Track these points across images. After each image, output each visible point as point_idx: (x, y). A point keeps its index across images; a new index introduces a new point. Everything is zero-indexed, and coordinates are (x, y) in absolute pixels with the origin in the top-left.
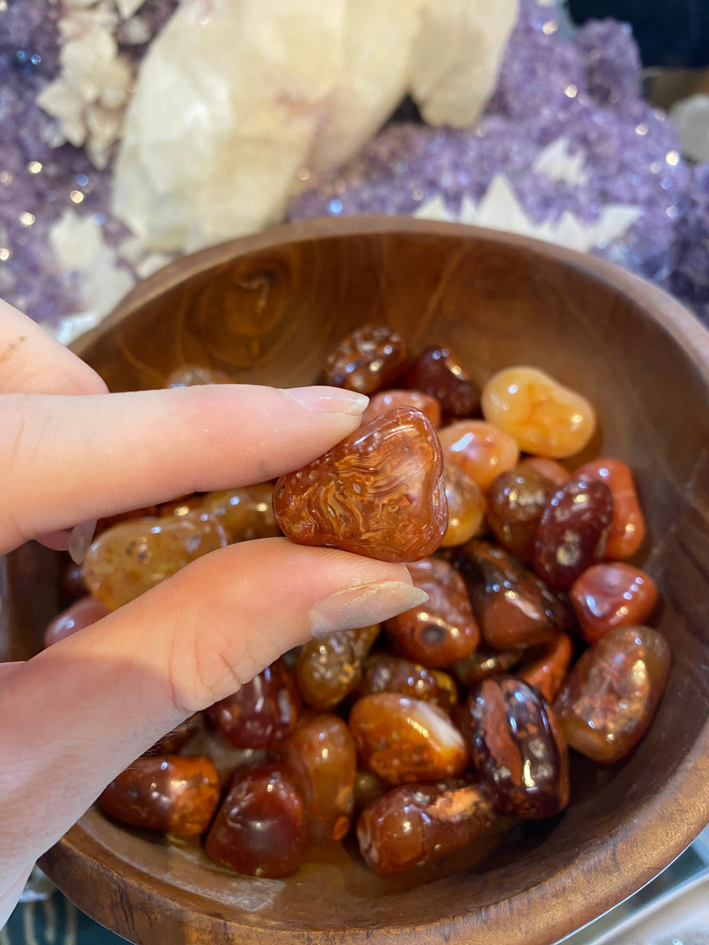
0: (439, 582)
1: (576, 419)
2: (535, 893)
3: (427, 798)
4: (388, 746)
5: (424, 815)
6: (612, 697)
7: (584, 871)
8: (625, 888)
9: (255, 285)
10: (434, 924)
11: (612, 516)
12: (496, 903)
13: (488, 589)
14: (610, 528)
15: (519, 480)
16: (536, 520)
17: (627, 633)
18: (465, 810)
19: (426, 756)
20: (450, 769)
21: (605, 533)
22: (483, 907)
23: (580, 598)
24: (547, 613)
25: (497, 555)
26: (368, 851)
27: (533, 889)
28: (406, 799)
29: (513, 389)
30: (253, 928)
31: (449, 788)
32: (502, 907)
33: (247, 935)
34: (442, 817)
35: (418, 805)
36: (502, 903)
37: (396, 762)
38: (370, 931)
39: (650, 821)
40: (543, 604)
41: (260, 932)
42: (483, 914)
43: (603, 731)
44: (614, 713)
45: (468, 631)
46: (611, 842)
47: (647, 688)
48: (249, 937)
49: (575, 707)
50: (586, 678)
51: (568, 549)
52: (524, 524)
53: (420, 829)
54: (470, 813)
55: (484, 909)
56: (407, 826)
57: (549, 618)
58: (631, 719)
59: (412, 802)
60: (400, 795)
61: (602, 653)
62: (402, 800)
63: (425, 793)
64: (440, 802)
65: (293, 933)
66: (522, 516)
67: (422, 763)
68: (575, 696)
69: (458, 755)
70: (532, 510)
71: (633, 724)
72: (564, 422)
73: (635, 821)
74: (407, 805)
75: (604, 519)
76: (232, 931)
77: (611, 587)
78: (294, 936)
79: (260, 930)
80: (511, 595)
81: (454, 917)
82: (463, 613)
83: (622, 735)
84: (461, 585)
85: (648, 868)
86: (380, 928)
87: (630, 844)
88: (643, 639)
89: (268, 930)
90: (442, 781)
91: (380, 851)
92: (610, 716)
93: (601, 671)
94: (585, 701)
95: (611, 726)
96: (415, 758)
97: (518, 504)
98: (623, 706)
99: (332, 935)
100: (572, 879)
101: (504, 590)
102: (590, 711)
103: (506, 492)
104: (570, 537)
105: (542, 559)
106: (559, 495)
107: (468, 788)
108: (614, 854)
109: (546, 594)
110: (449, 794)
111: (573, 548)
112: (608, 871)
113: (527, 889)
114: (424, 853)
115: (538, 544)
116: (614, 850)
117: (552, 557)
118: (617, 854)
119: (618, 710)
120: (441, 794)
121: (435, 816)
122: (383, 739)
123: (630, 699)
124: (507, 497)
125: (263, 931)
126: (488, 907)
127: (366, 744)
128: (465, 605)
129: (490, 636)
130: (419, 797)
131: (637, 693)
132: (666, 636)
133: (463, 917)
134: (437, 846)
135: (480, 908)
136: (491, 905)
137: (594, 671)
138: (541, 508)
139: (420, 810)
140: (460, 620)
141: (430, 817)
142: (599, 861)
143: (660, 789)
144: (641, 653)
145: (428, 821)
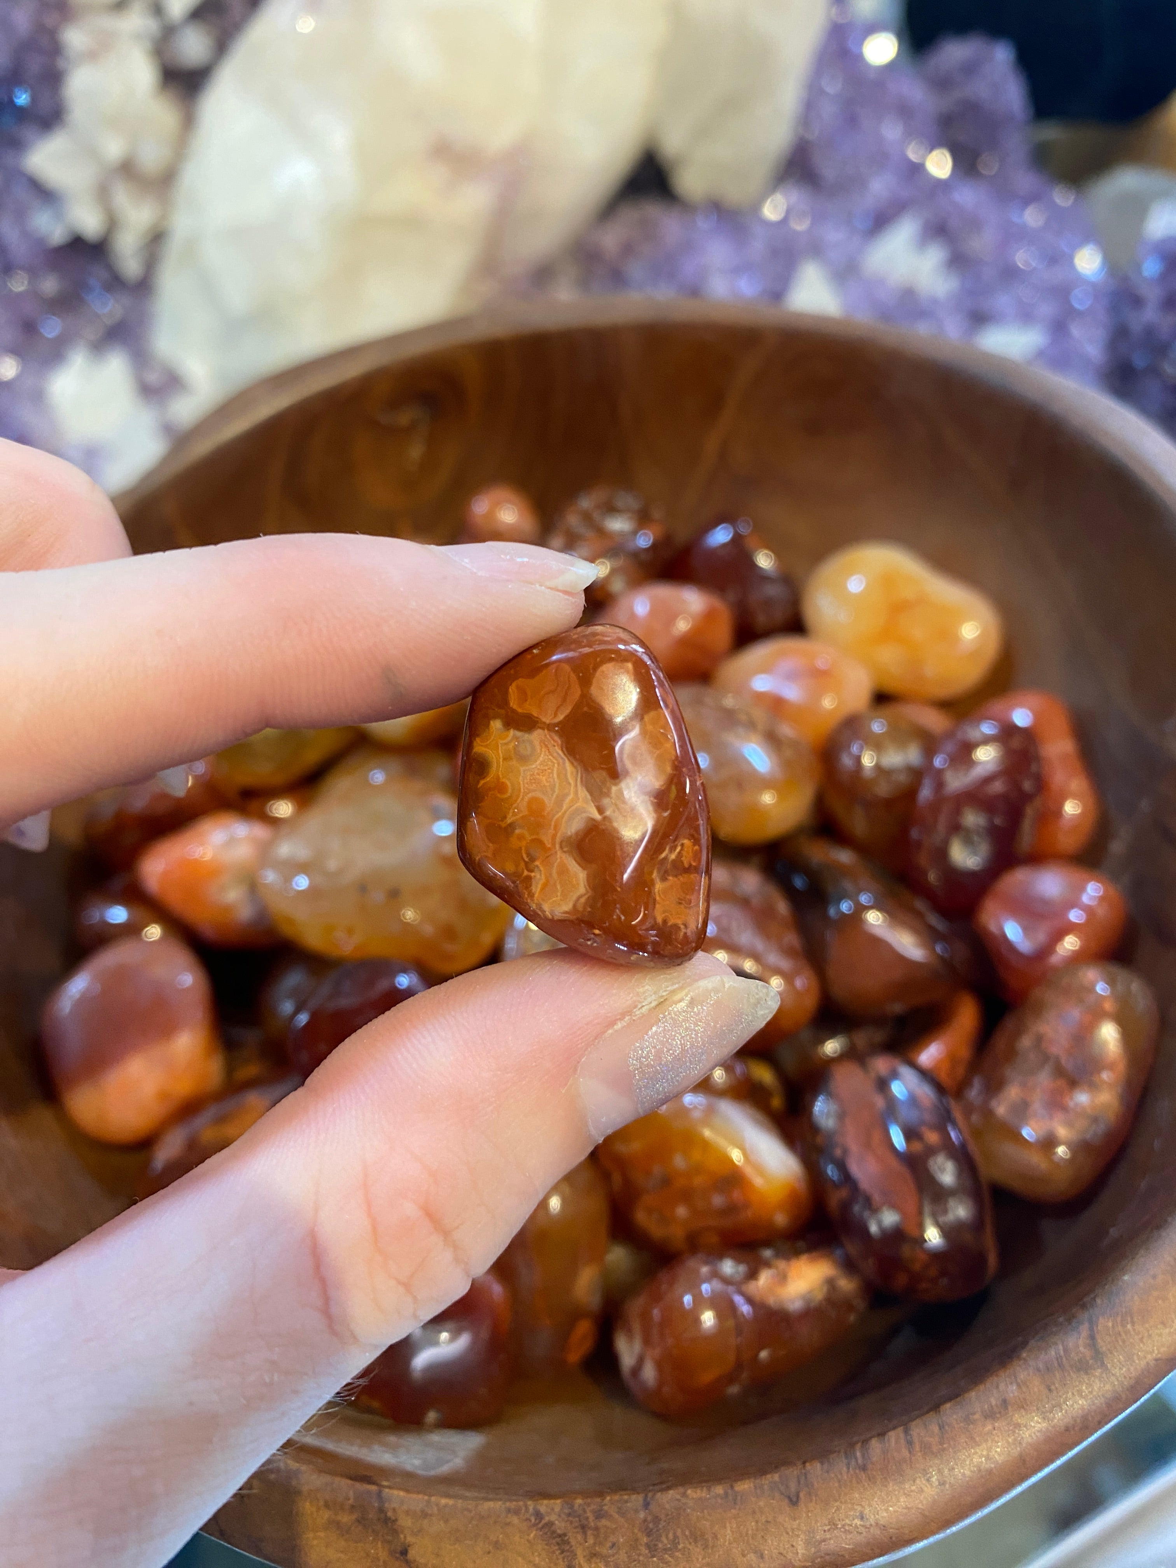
0: (744, 902)
1: (969, 631)
2: (951, 1413)
3: (742, 1269)
4: (666, 1181)
5: (738, 1299)
6: (1061, 1082)
7: (1039, 1370)
8: (1117, 1398)
9: (404, 418)
10: (769, 1476)
11: (1041, 784)
12: (882, 1435)
13: (832, 912)
14: (1038, 802)
15: (877, 727)
16: (910, 794)
17: (1080, 974)
18: (810, 1292)
19: (736, 1195)
20: (781, 1219)
21: (1030, 812)
22: (857, 1443)
23: (993, 928)
24: (939, 949)
25: (844, 857)
26: (637, 1370)
27: (948, 1405)
28: (705, 1270)
29: (855, 585)
30: (433, 1499)
31: (779, 1254)
32: (893, 1441)
33: (422, 1511)
34: (771, 1301)
35: (726, 1281)
36: (892, 1434)
37: (681, 1211)
38: (650, 1495)
39: (1154, 1277)
40: (930, 936)
41: (446, 1506)
42: (858, 1454)
43: (1049, 1143)
44: (1064, 1108)
45: (799, 983)
46: (1084, 1316)
47: (1121, 1067)
48: (425, 1515)
49: (994, 1103)
50: (1011, 1054)
51: (968, 842)
52: (889, 803)
53: (731, 1323)
54: (819, 1296)
55: (859, 1445)
56: (708, 1318)
57: (942, 958)
58: (1095, 1120)
59: (716, 1274)
60: (691, 1263)
61: (1039, 1009)
62: (697, 1272)
63: (738, 1260)
64: (765, 1278)
65: (508, 1504)
66: (883, 790)
67: (731, 1209)
68: (994, 1086)
69: (793, 1195)
70: (902, 778)
71: (1101, 1128)
72: (948, 635)
73: (1126, 1278)
74: (707, 1280)
75: (1027, 785)
76: (394, 1505)
77: (1045, 902)
78: (509, 1511)
79: (444, 1501)
80: (874, 918)
81: (804, 1463)
82: (789, 952)
83: (1081, 1148)
84: (782, 907)
85: (1156, 1360)
86: (669, 1488)
87: (1119, 1319)
88: (1111, 982)
89: (460, 1501)
90: (767, 1243)
91: (659, 1366)
92: (1059, 1116)
93: (1039, 1039)
94: (1013, 1093)
95: (1062, 1132)
96: (718, 1200)
97: (878, 768)
98: (1082, 1098)
99: (580, 1505)
100: (1019, 1386)
101: (861, 909)
102: (1022, 1110)
103: (855, 749)
104: (972, 819)
105: (923, 859)
106: (950, 747)
107: (814, 1254)
108: (1092, 1337)
109: (934, 920)
110: (782, 1264)
111: (976, 838)
112: (1083, 1367)
113: (936, 1407)
114: (739, 1366)
115: (915, 834)
116: (1091, 1329)
117: (942, 854)
118: (1098, 1337)
119: (1071, 1104)
120: (768, 1264)
121: (757, 1298)
122: (657, 1170)
123: (1093, 1087)
124: (858, 759)
125: (451, 1502)
126: (865, 1442)
127: (627, 1182)
128: (792, 938)
129: (840, 991)
130: (728, 1267)
131: (1105, 1076)
132: (1150, 978)
133: (822, 1463)
134: (764, 1354)
135: (852, 1445)
136: (871, 1438)
137: (1026, 1042)
138: (917, 775)
139: (731, 1289)
140: (785, 964)
141: (750, 1300)
142: (1066, 1350)
143: (1166, 1221)
144: (1108, 1006)
145: (745, 1309)
